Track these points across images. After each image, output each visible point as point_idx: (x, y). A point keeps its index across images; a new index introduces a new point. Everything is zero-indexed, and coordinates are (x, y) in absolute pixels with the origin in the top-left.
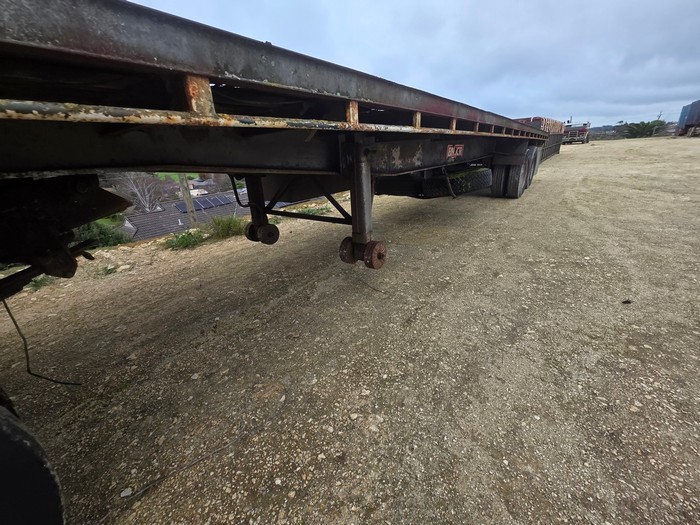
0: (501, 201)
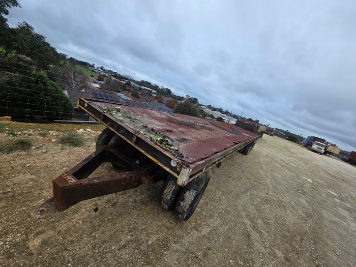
0: (242, 154)
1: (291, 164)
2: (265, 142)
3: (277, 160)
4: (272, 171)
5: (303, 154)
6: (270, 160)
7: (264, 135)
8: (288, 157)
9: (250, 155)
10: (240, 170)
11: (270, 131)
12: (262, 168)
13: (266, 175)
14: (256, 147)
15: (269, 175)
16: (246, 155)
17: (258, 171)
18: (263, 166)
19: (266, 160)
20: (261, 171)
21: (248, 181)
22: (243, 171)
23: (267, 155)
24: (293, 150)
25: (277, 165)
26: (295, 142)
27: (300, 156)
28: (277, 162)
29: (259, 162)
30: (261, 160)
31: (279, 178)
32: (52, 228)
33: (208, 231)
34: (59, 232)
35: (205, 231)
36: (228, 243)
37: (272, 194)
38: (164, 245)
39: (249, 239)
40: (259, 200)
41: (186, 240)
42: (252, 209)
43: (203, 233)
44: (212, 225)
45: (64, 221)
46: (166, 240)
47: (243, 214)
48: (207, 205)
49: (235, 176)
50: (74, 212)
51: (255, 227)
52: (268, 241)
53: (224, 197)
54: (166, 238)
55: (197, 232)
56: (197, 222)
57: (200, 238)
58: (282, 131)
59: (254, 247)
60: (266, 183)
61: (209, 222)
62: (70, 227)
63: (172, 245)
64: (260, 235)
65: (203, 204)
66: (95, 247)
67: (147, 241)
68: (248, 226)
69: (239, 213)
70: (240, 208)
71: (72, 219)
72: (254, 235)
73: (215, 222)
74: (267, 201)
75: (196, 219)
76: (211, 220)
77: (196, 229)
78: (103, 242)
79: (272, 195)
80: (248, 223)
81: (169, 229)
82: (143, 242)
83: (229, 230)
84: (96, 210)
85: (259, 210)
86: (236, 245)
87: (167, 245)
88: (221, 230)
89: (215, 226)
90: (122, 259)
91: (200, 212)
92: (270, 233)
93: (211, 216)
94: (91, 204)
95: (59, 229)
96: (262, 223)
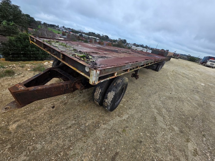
1: (190, 75)
2: (172, 63)
3: (180, 73)
4: (175, 80)
5: (199, 69)
6: (174, 73)
7: (172, 59)
8: (188, 71)
9: (160, 72)
10: (152, 80)
11: (176, 56)
12: (168, 79)
13: (171, 83)
14: (165, 66)
15: (173, 83)
16: (158, 71)
17: (166, 80)
18: (169, 77)
19: (172, 73)
20: (168, 81)
21: (158, 86)
22: (155, 81)
23: (173, 71)
24: (192, 67)
25: (180, 76)
26: (194, 62)
27: (197, 70)
28: (179, 74)
29: (167, 75)
30: (169, 74)
31: (180, 84)
32: (25, 118)
33: (127, 117)
34: (29, 120)
35: (125, 117)
36: (140, 123)
37: (174, 93)
38: (96, 126)
39: (156, 120)
40: (164, 98)
41: (111, 123)
42: (159, 103)
43: (123, 118)
44: (130, 113)
45: (32, 114)
46: (98, 123)
47: (153, 106)
48: (128, 101)
49: (149, 84)
50: (39, 109)
51: (160, 113)
52: (169, 121)
53: (140, 97)
54: (98, 121)
55: (119, 118)
56: (120, 112)
57: (121, 121)
58: (185, 55)
59: (159, 125)
60: (170, 87)
61: (128, 112)
62: (36, 117)
63: (102, 125)
64: (163, 118)
65: (125, 101)
66: (51, 128)
67: (85, 124)
68: (155, 113)
69: (150, 106)
70: (151, 103)
71: (37, 113)
72: (159, 118)
73: (132, 112)
74: (170, 98)
75: (119, 110)
76: (130, 110)
77: (119, 116)
78: (56, 125)
79: (174, 95)
80: (156, 111)
81: (100, 116)
82: (83, 125)
83: (142, 116)
84: (53, 107)
85: (164, 103)
86: (146, 124)
87: (98, 126)
88: (136, 116)
89: (132, 114)
90: (68, 134)
91: (123, 106)
92: (171, 117)
93: (130, 108)
94: (50, 104)
95: (29, 118)
96: (165, 111)
